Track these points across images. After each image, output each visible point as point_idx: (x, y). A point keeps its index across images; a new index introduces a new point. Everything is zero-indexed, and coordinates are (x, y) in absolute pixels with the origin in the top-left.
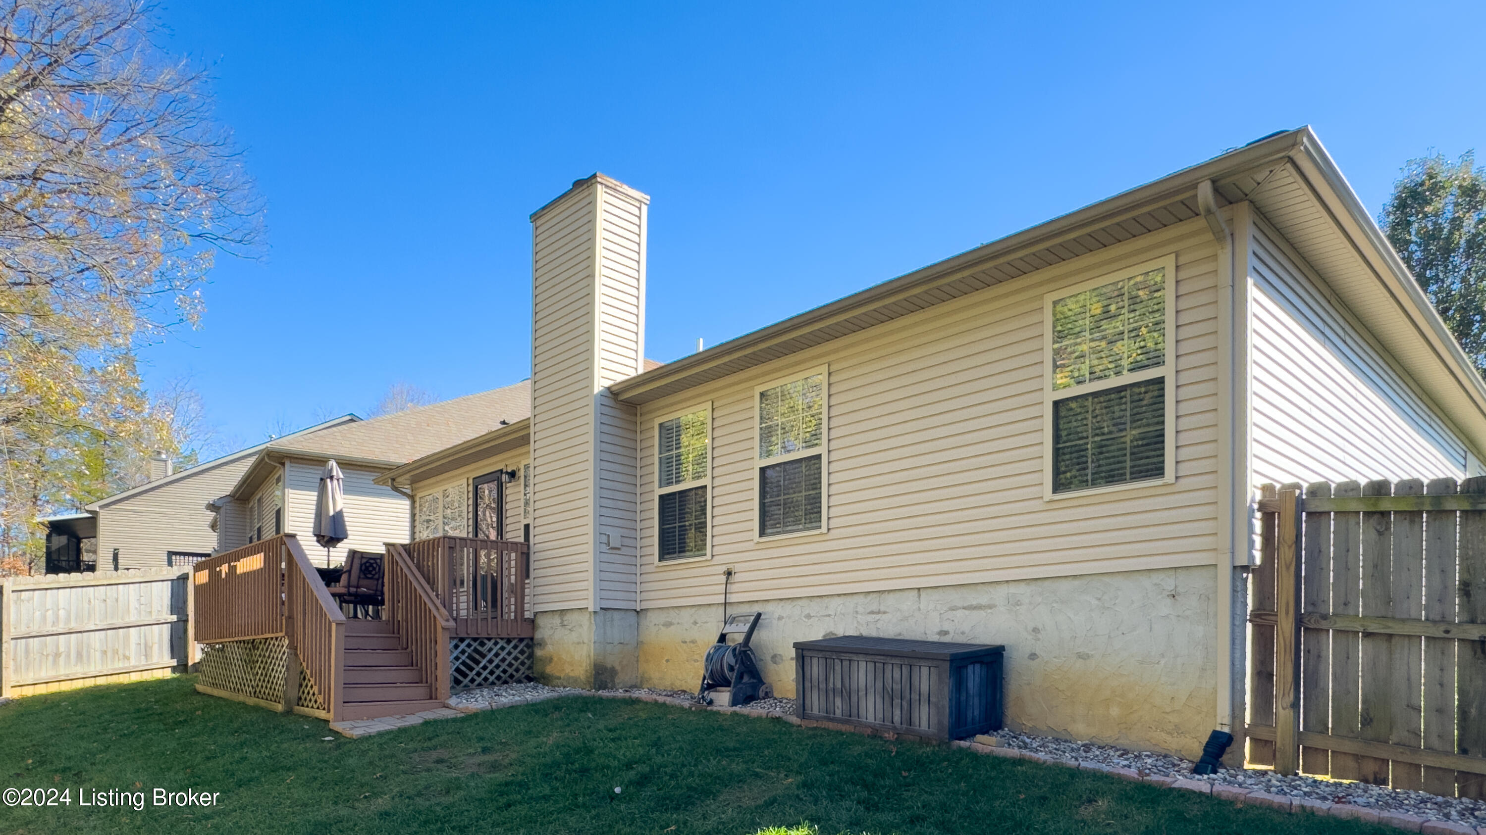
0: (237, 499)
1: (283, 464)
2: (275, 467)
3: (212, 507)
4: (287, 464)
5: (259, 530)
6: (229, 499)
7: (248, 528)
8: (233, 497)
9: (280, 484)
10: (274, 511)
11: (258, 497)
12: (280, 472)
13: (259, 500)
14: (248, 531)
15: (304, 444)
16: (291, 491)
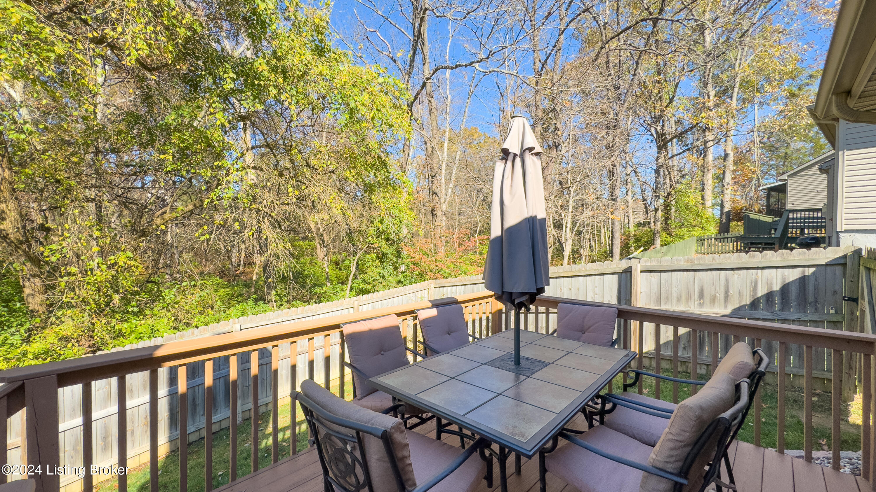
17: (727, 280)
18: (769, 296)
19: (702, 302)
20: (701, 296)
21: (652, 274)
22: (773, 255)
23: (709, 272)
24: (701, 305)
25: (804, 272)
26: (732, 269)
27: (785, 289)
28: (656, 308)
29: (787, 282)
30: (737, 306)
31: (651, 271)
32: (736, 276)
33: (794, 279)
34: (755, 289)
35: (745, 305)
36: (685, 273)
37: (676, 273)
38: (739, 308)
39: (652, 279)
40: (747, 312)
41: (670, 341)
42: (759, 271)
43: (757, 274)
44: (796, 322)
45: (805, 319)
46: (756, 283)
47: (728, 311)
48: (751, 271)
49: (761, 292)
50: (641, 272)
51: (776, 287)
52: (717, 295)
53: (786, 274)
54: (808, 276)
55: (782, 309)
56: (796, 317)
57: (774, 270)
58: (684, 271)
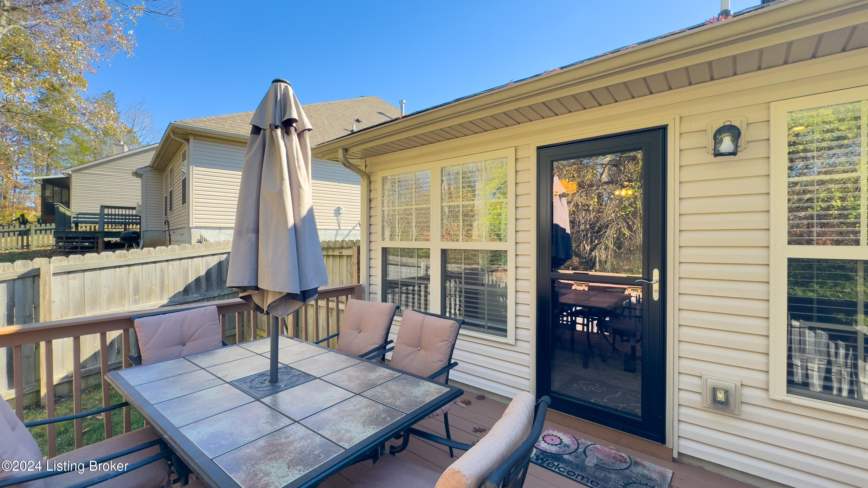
0: (155, 169)
1: (188, 141)
2: (182, 143)
3: (136, 174)
4: (191, 140)
5: (171, 192)
6: (149, 169)
7: (164, 190)
8: (152, 167)
9: (186, 161)
10: (181, 181)
11: (170, 168)
12: (186, 147)
13: (171, 170)
14: (164, 193)
15: (207, 123)
16: (195, 168)
17: (162, 271)
18: (198, 280)
19: (137, 297)
20: (136, 291)
21: (71, 276)
22: (199, 245)
23: (144, 266)
24: (136, 301)
25: (220, 258)
26: (167, 261)
27: (209, 273)
28: (79, 316)
29: (210, 267)
30: (172, 295)
31: (69, 273)
32: (170, 267)
33: (214, 264)
34: (187, 276)
35: (180, 292)
36: (117, 269)
37: (105, 271)
38: (174, 296)
39: (71, 282)
40: (181, 299)
41: (99, 351)
42: (190, 260)
43: (188, 263)
44: (217, 298)
45: (223, 294)
46: (187, 270)
47: (165, 301)
48: (183, 261)
49: (191, 279)
50: (54, 274)
51: (203, 273)
52: (154, 287)
53: (209, 261)
54: (223, 261)
55: (207, 290)
56: (216, 293)
57: (201, 258)
58: (115, 267)
